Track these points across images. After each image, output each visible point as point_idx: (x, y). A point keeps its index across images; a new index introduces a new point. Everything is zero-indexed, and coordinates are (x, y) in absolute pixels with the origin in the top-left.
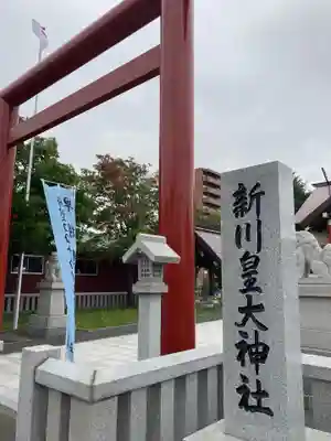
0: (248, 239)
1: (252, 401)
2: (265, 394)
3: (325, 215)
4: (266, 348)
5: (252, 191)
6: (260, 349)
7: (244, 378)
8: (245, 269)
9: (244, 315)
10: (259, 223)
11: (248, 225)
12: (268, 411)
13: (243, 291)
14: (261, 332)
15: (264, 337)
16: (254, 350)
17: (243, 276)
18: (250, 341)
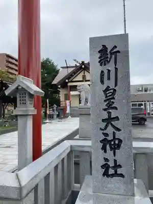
0: (109, 79)
1: (111, 171)
2: (120, 166)
3: (67, 81)
4: (120, 141)
5: (111, 50)
6: (117, 142)
7: (106, 160)
8: (106, 97)
9: (106, 123)
10: (116, 69)
11: (109, 71)
12: (122, 175)
13: (105, 110)
14: (117, 132)
15: (119, 135)
16: (112, 143)
17: (105, 101)
18: (110, 138)
